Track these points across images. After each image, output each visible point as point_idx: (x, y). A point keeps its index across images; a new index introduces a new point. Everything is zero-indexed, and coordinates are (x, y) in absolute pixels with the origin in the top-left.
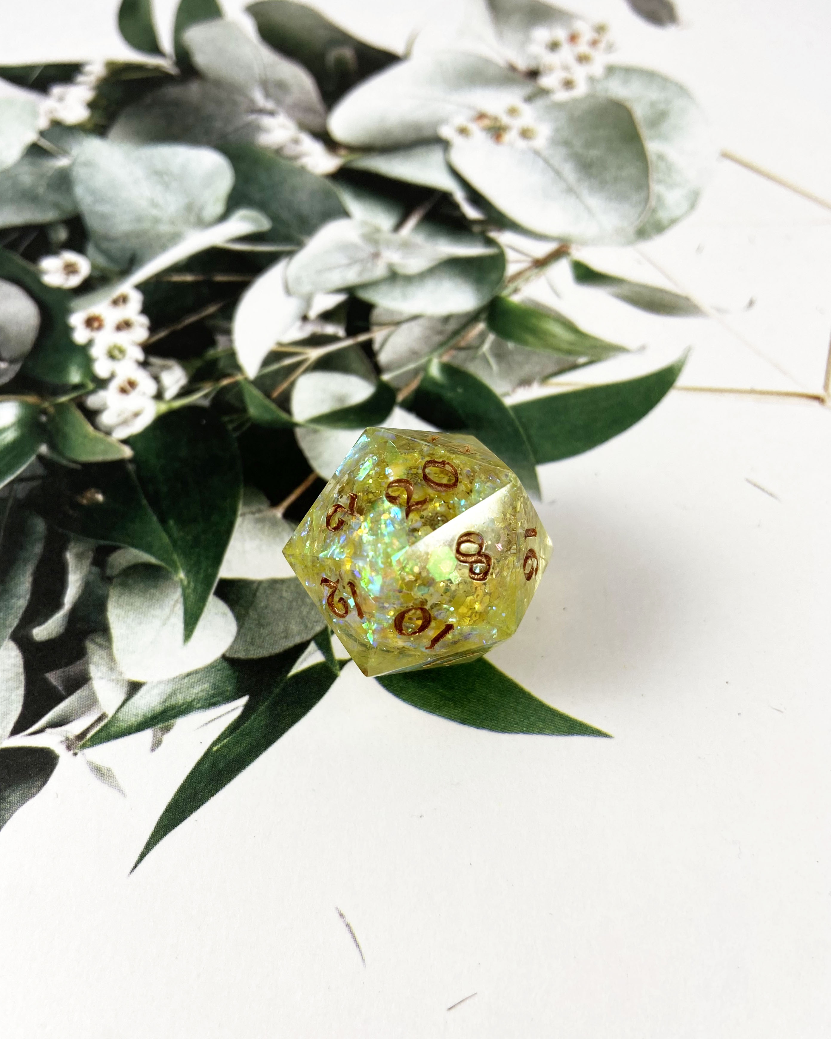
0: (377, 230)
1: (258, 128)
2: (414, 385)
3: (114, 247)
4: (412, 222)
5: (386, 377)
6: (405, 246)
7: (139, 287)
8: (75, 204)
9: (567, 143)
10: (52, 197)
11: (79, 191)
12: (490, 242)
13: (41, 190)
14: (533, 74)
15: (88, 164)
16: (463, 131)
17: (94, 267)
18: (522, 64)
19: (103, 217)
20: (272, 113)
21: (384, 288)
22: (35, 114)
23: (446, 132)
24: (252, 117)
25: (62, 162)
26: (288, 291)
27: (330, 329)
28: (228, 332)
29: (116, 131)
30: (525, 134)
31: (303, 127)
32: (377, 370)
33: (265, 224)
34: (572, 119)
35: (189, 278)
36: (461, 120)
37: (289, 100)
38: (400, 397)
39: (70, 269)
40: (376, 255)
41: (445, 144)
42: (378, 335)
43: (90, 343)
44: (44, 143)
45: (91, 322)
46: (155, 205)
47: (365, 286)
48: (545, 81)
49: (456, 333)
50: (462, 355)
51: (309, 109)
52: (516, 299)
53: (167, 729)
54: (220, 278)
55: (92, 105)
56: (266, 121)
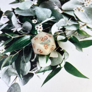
0: (66, 20)
1: (54, 7)
2: (70, 38)
3: (39, 19)
4: (70, 20)
5: (67, 37)
6: (69, 22)
7: (42, 24)
8: (36, 14)
9: (86, 12)
10: (33, 13)
11: (36, 13)
12: (78, 23)
13: (32, 12)
14: (83, 4)
15: (37, 10)
16: (76, 10)
17: (37, 21)
18: (82, 3)
19: (38, 16)
20: (56, 6)
21: (67, 27)
22: (31, 3)
23: (74, 9)
24: (54, 6)
25: (34, 9)
26: (57, 26)
27: (61, 31)
28: (51, 30)
29: (40, 6)
30: (82, 11)
31: (59, 7)
32: (66, 36)
33: (55, 18)
34: (87, 9)
35: (47, 24)
36: (75, 8)
37: (58, 4)
38: (68, 39)
39: (35, 21)
40: (66, 23)
41: (74, 11)
42: (66, 32)
43: (37, 30)
44: (33, 7)
45: (37, 27)
46: (43, 15)
47: (65, 26)
48: (84, 5)
49: (74, 32)
50: (75, 35)
51: (59, 6)
52: (80, 29)
53: (44, 72)
54: (50, 24)
55: (37, 3)
56: (55, 6)
